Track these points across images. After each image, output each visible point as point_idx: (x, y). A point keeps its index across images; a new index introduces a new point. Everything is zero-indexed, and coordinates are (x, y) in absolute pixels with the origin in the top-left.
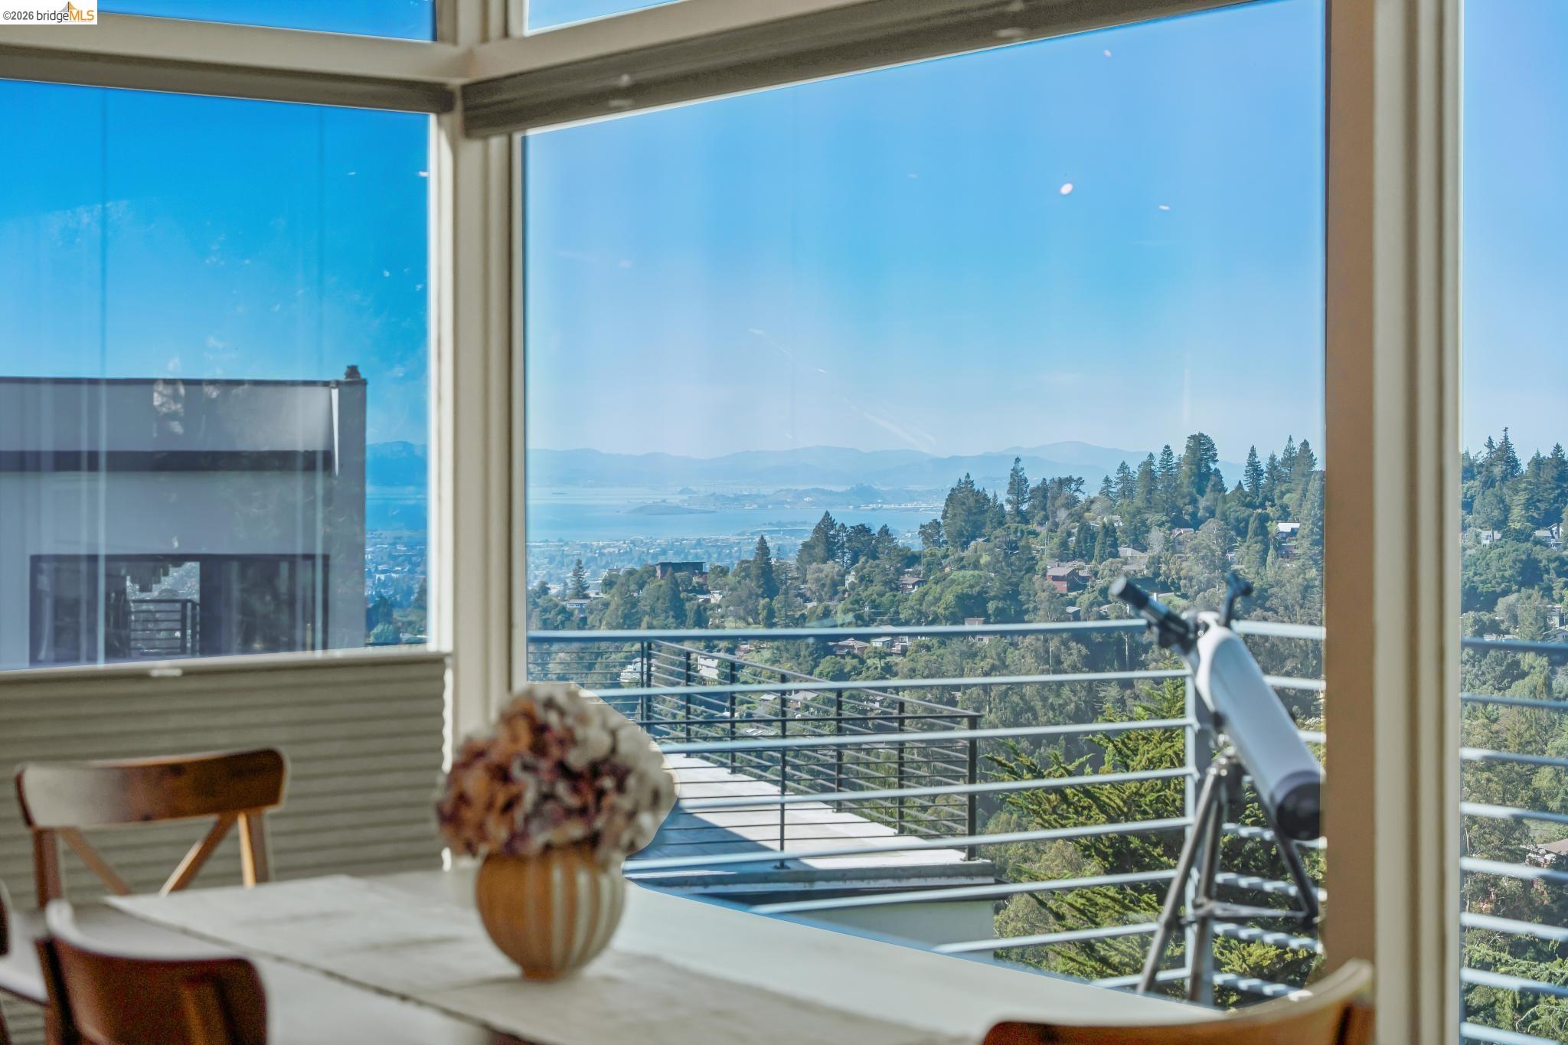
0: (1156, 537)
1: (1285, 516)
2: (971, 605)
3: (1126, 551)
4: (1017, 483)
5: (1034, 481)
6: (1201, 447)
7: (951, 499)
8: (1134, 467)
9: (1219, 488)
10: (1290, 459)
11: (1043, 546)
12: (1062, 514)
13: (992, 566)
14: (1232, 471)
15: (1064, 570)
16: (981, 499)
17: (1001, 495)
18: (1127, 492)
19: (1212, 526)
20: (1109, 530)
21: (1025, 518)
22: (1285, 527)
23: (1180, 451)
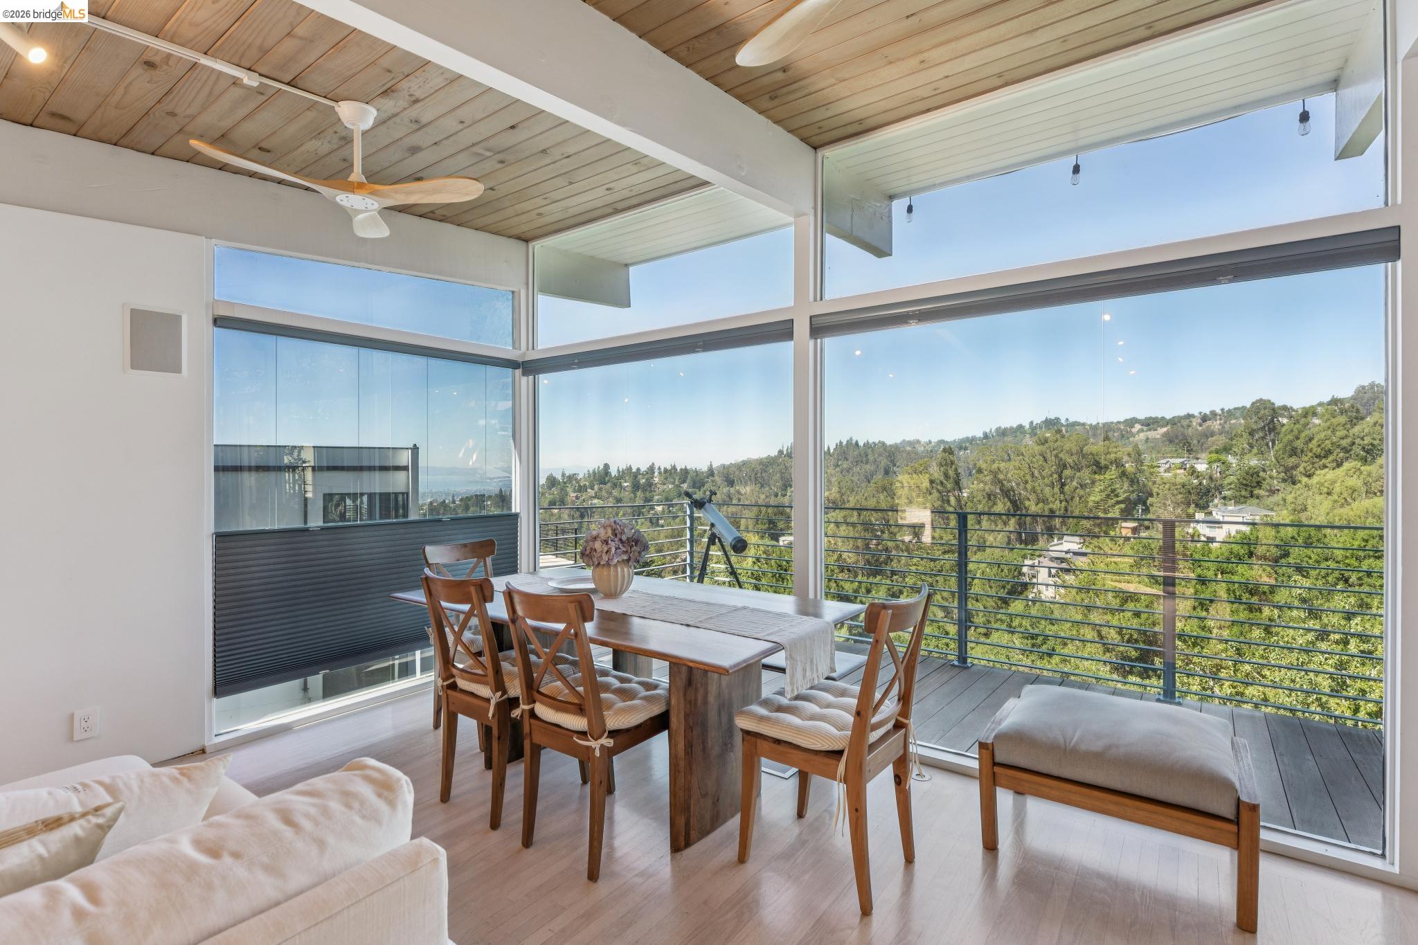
0: (596, 487)
1: (626, 482)
2: (552, 503)
3: (589, 490)
4: (563, 475)
5: (567, 474)
6: (606, 466)
7: (547, 479)
8: (591, 471)
9: (611, 475)
10: (627, 469)
11: (569, 490)
12: (574, 482)
13: (558, 494)
14: (614, 472)
15: (575, 495)
16: (554, 478)
17: (559, 477)
18: (589, 476)
19: (609, 484)
20: (585, 485)
21: (565, 483)
22: (626, 484)
23: (602, 467)
